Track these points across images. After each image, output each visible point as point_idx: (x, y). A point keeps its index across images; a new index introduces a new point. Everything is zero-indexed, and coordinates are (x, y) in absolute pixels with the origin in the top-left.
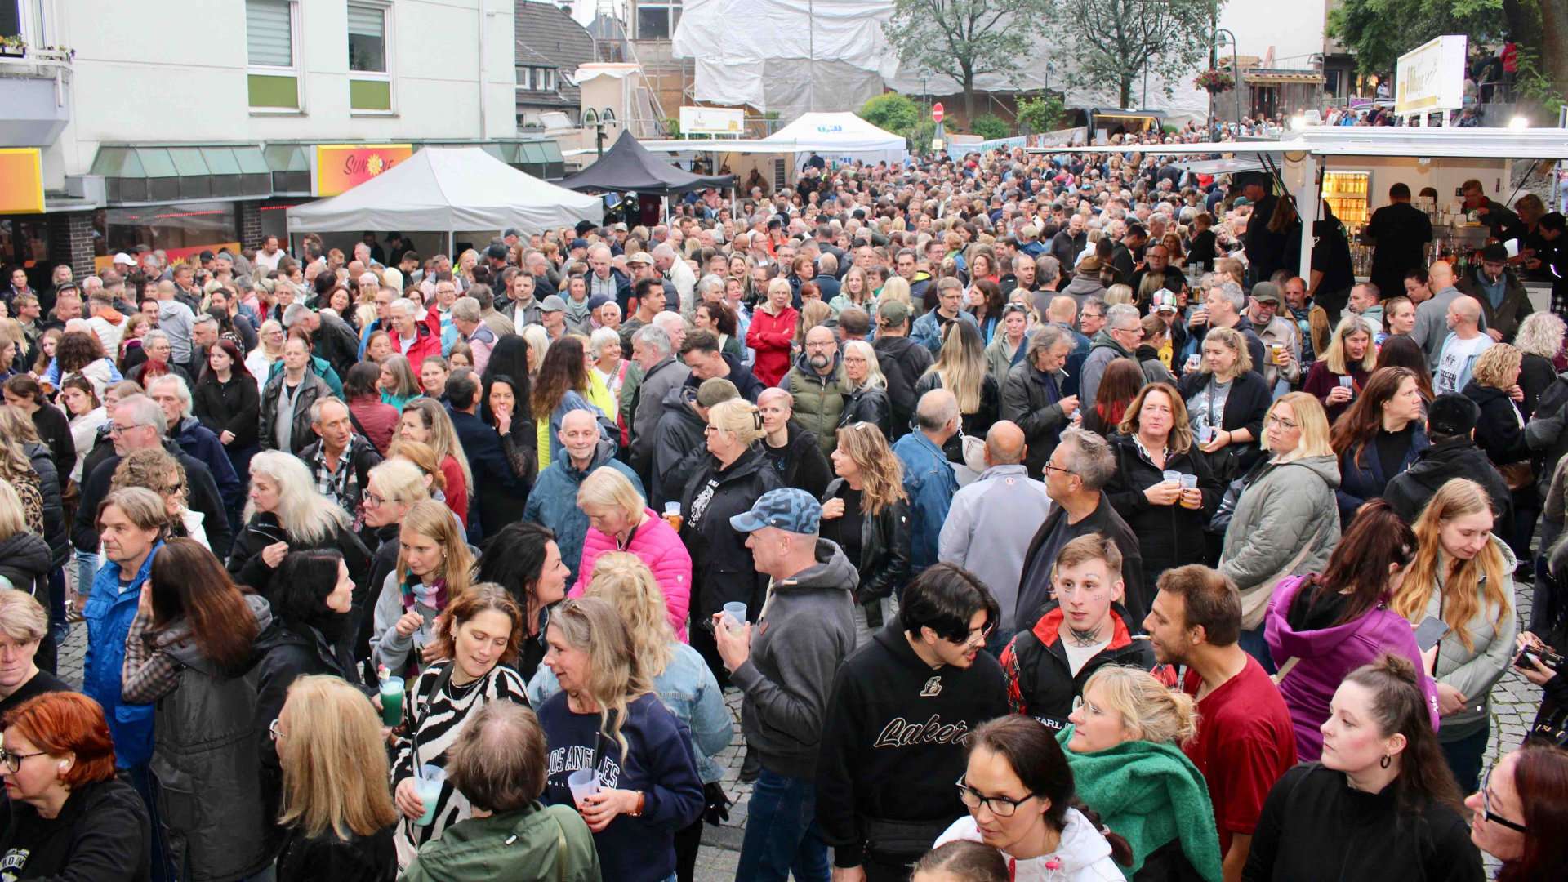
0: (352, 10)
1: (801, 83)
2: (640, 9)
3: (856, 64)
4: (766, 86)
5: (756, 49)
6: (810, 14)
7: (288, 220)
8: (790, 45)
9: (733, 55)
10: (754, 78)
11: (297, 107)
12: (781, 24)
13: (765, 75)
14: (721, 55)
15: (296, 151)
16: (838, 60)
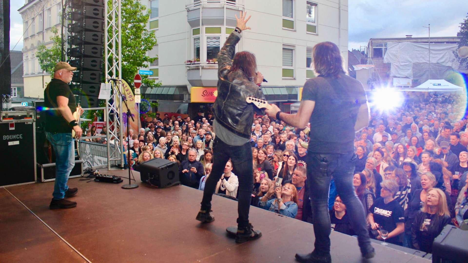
0: (308, 51)
1: (425, 70)
2: (374, 49)
3: (444, 64)
4: (413, 71)
5: (410, 59)
6: (429, 49)
7: (291, 107)
8: (421, 59)
9: (402, 62)
10: (410, 69)
11: (293, 77)
12: (419, 52)
13: (413, 68)
14: (399, 62)
15: (294, 89)
16: (437, 63)
